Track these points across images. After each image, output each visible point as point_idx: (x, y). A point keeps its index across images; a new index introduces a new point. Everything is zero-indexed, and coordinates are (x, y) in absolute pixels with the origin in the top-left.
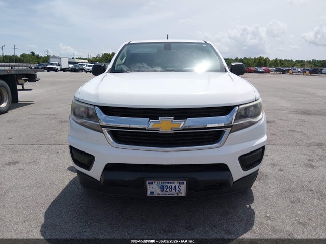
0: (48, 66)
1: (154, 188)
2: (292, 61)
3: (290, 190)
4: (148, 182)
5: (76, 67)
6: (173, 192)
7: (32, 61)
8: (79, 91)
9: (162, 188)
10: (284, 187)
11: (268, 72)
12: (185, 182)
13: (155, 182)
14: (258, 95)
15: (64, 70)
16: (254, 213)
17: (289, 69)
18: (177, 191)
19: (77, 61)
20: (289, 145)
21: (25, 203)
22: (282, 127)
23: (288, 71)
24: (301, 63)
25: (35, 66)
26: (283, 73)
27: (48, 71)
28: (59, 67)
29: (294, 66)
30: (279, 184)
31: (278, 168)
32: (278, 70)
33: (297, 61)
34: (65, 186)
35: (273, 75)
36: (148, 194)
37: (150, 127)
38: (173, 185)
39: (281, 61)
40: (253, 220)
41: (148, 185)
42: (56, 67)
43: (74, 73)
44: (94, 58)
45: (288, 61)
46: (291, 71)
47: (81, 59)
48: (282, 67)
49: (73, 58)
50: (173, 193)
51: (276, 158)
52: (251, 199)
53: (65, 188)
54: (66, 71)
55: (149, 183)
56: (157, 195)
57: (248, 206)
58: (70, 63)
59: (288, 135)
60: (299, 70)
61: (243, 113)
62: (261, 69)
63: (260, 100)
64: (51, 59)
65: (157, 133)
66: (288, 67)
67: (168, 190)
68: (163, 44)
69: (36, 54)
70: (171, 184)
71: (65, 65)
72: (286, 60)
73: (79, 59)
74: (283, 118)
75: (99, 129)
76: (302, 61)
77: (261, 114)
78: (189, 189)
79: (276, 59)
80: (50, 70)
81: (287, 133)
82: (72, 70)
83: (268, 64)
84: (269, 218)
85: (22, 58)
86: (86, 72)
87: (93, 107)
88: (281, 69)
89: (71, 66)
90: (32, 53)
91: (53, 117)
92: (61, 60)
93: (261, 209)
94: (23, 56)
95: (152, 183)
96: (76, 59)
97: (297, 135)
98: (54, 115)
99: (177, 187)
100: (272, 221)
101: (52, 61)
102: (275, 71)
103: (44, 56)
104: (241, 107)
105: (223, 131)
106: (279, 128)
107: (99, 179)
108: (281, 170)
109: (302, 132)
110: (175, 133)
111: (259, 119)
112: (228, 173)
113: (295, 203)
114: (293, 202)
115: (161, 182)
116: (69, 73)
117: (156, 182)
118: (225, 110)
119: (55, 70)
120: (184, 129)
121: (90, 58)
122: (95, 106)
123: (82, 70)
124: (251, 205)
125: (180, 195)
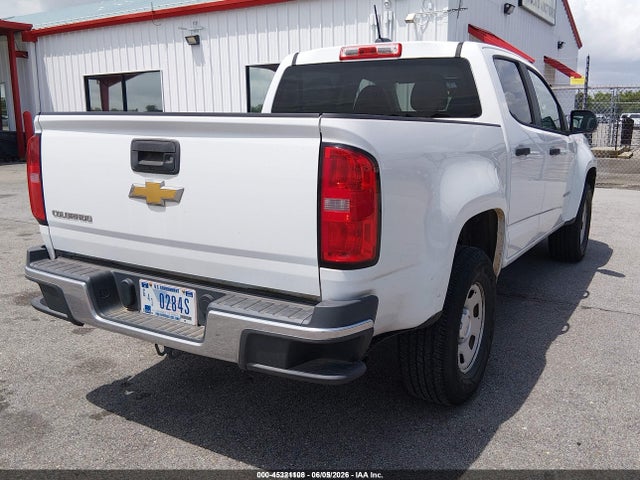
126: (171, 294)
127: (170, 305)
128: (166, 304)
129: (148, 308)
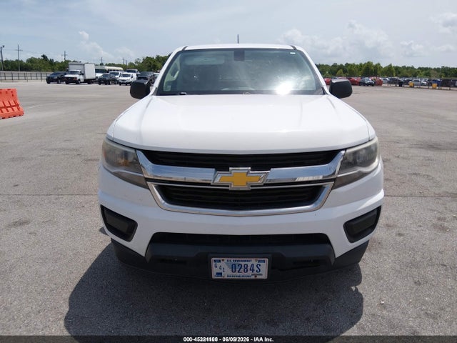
0: (66, 76)
1: (222, 268)
2: (413, 68)
3: (414, 265)
4: (213, 259)
5: (106, 78)
6: (250, 273)
7: (44, 69)
8: (112, 126)
9: (233, 268)
10: (404, 260)
11: (379, 84)
12: (267, 260)
13: (223, 260)
14: (372, 132)
15: (89, 81)
16: (362, 299)
17: (408, 81)
18: (255, 272)
19: (107, 68)
20: (411, 196)
21: (39, 285)
22: (400, 168)
23: (407, 82)
24: (426, 72)
25: (48, 75)
26: (401, 86)
27: (67, 84)
28: (81, 78)
29: (415, 76)
30: (397, 255)
31: (395, 230)
32: (392, 82)
33: (420, 68)
34: (95, 258)
35: (386, 89)
36: (214, 276)
37: (217, 181)
38: (249, 264)
39: (397, 68)
40: (362, 311)
41: (213, 264)
42: (78, 76)
43: (103, 86)
44: (131, 64)
45: (408, 68)
46: (411, 83)
47: (113, 65)
48: (400, 76)
49: (102, 64)
50: (249, 275)
51: (393, 215)
52: (358, 279)
53: (95, 261)
54: (93, 83)
55: (215, 261)
56: (226, 277)
57: (353, 288)
58: (97, 71)
59: (408, 181)
60: (423, 82)
61: (351, 159)
62: (369, 80)
63: (376, 140)
64: (70, 66)
65: (227, 190)
66: (407, 77)
67: (242, 270)
68: (233, 52)
69: (49, 58)
70: (246, 263)
71: (91, 74)
72: (404, 67)
73: (110, 65)
74: (402, 155)
75: (143, 183)
76: (426, 69)
77: (377, 160)
78: (271, 268)
79: (391, 65)
80: (69, 81)
81: (408, 178)
82: (100, 81)
83: (379, 72)
84: (385, 308)
85: (30, 64)
86: (120, 84)
87: (133, 151)
88: (397, 80)
89: (99, 75)
90: (43, 56)
91: (75, 153)
92: (84, 68)
93: (372, 293)
94: (31, 61)
95: (220, 261)
96: (107, 65)
97: (422, 181)
98: (77, 150)
99: (255, 266)
100: (388, 312)
101: (72, 68)
102: (389, 82)
103: (60, 61)
104: (348, 151)
105: (321, 186)
106: (397, 170)
107: (143, 254)
108: (400, 235)
109: (428, 176)
110: (252, 190)
111: (373, 168)
112: (328, 246)
113: (420, 284)
114: (418, 283)
115: (232, 259)
116: (96, 85)
117: (226, 259)
118: (325, 156)
119: (77, 82)
120: (265, 185)
121: (125, 63)
122: (136, 149)
123: (115, 82)
124: (357, 287)
125: (259, 277)
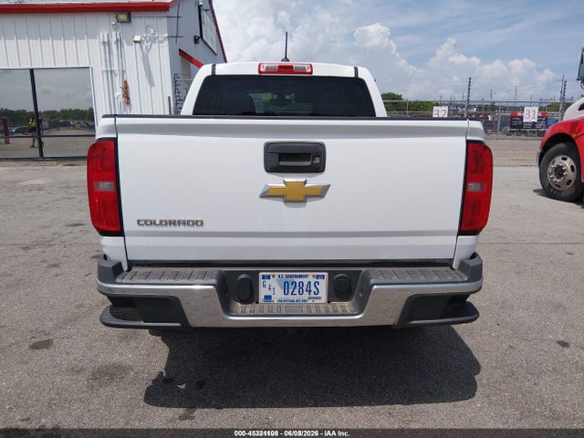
126: (298, 280)
127: (297, 290)
128: (291, 291)
129: (268, 298)
